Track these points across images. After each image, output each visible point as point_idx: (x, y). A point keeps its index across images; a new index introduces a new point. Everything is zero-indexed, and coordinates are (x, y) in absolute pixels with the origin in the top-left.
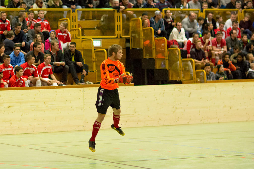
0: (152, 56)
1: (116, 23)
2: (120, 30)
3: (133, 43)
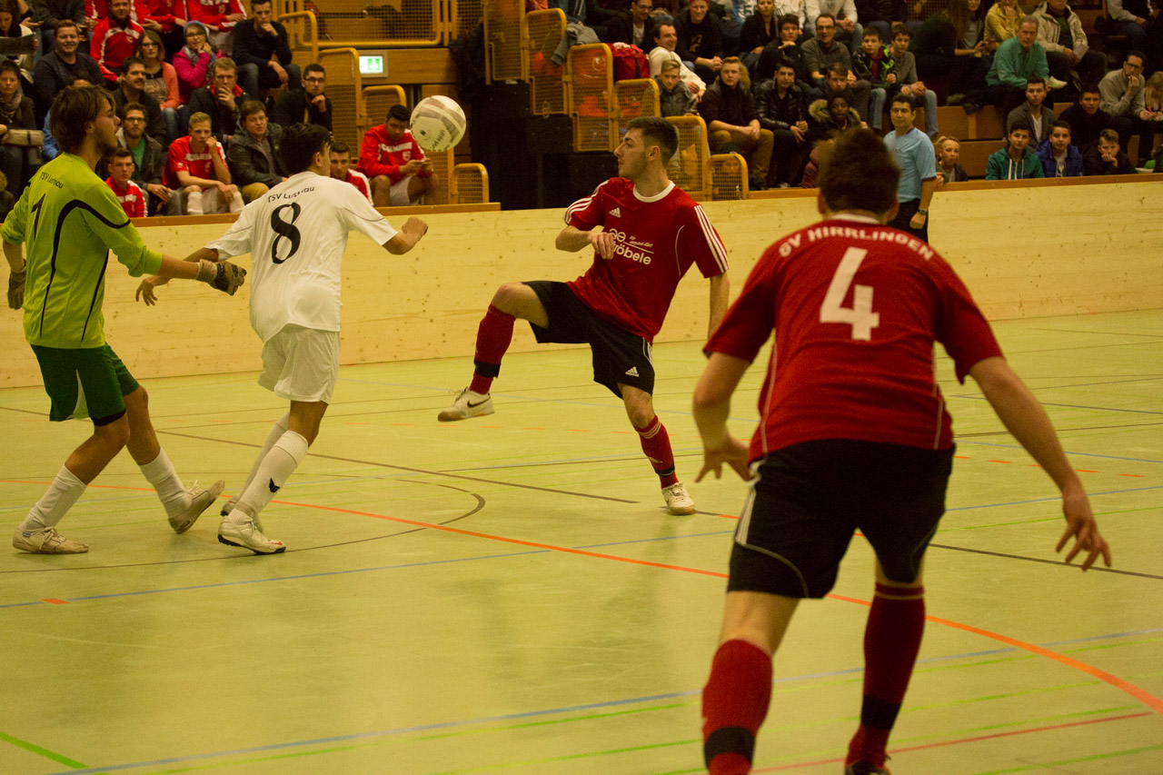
0: (562, 108)
3: (494, 65)
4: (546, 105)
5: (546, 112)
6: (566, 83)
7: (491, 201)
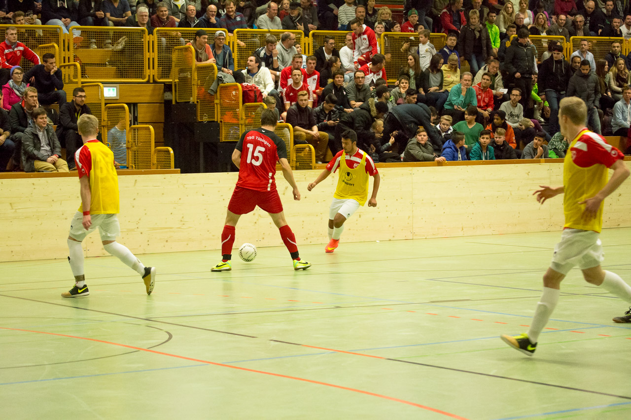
0: (214, 118)
1: (147, 55)
2: (153, 69)
3: (177, 93)
4: (205, 116)
5: (205, 119)
6: (217, 104)
7: (175, 168)
